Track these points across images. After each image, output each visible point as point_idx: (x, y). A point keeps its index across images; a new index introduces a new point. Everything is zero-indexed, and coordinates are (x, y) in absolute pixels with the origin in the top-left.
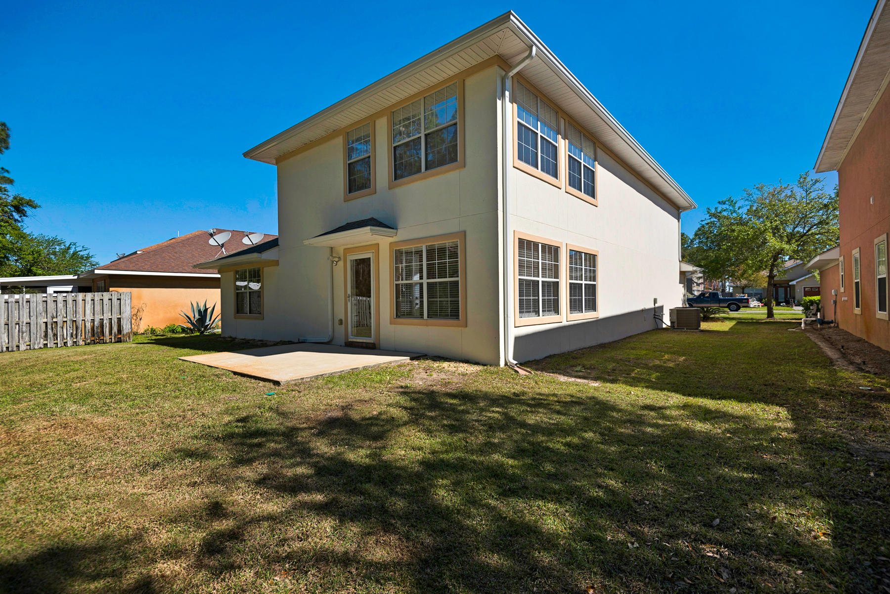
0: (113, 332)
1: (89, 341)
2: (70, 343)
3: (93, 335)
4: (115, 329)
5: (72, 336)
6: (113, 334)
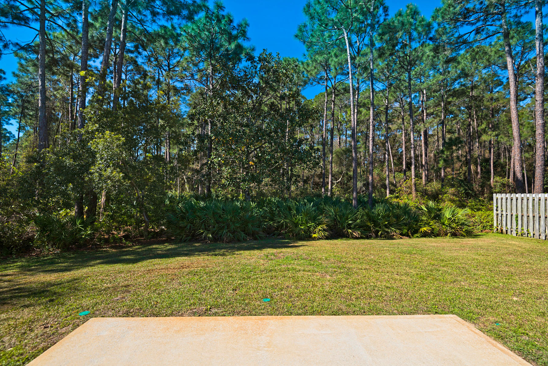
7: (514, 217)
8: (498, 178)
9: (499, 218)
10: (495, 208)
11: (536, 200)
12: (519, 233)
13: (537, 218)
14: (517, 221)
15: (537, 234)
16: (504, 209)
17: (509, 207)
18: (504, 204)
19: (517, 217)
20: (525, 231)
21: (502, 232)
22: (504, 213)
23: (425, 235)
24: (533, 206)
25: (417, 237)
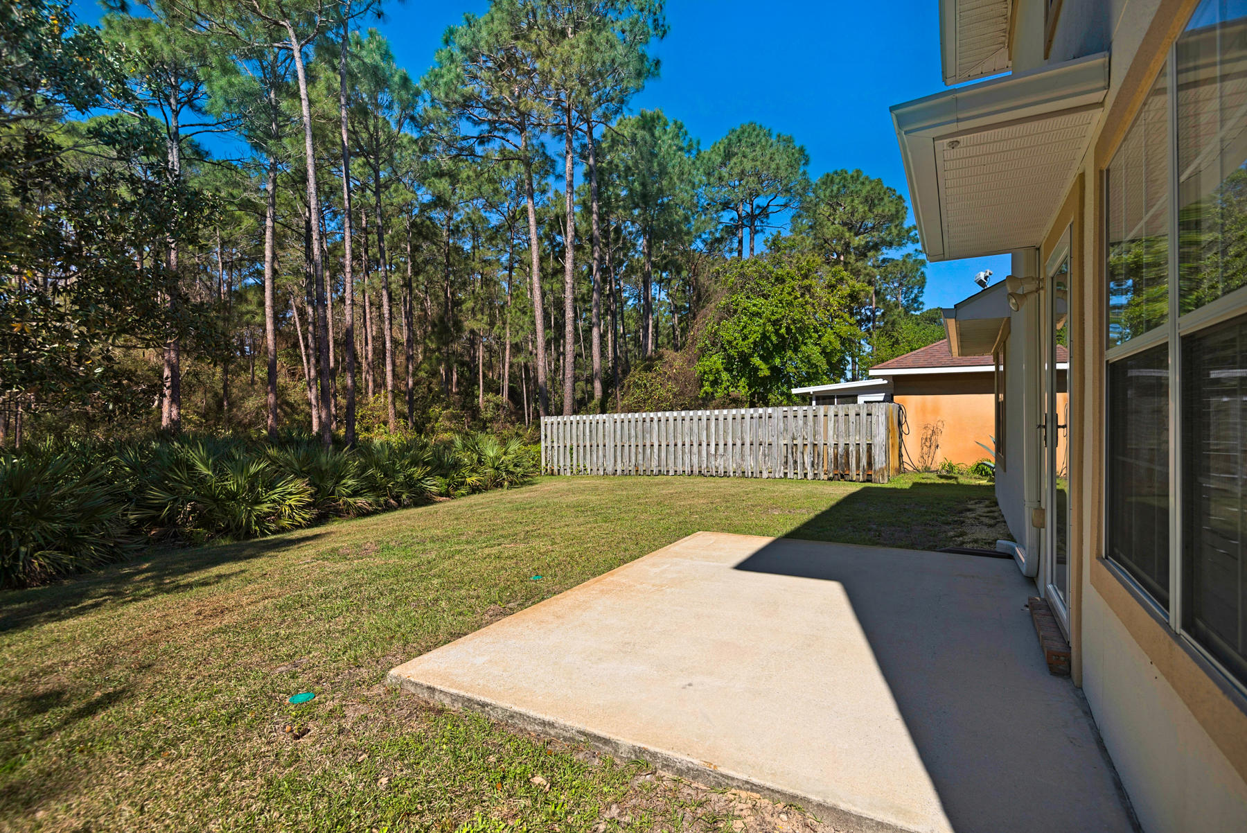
0: (861, 465)
1: (831, 475)
2: (810, 476)
3: (836, 467)
4: (864, 462)
5: (813, 466)
6: (861, 469)
7: (568, 448)
8: (490, 396)
9: (549, 452)
10: (543, 437)
11: (594, 423)
12: (575, 472)
13: (594, 447)
14: (572, 454)
15: (595, 469)
16: (555, 440)
17: (561, 434)
18: (555, 431)
19: (572, 449)
20: (582, 467)
21: (552, 474)
22: (555, 445)
23: (475, 490)
24: (591, 431)
25: (463, 495)
